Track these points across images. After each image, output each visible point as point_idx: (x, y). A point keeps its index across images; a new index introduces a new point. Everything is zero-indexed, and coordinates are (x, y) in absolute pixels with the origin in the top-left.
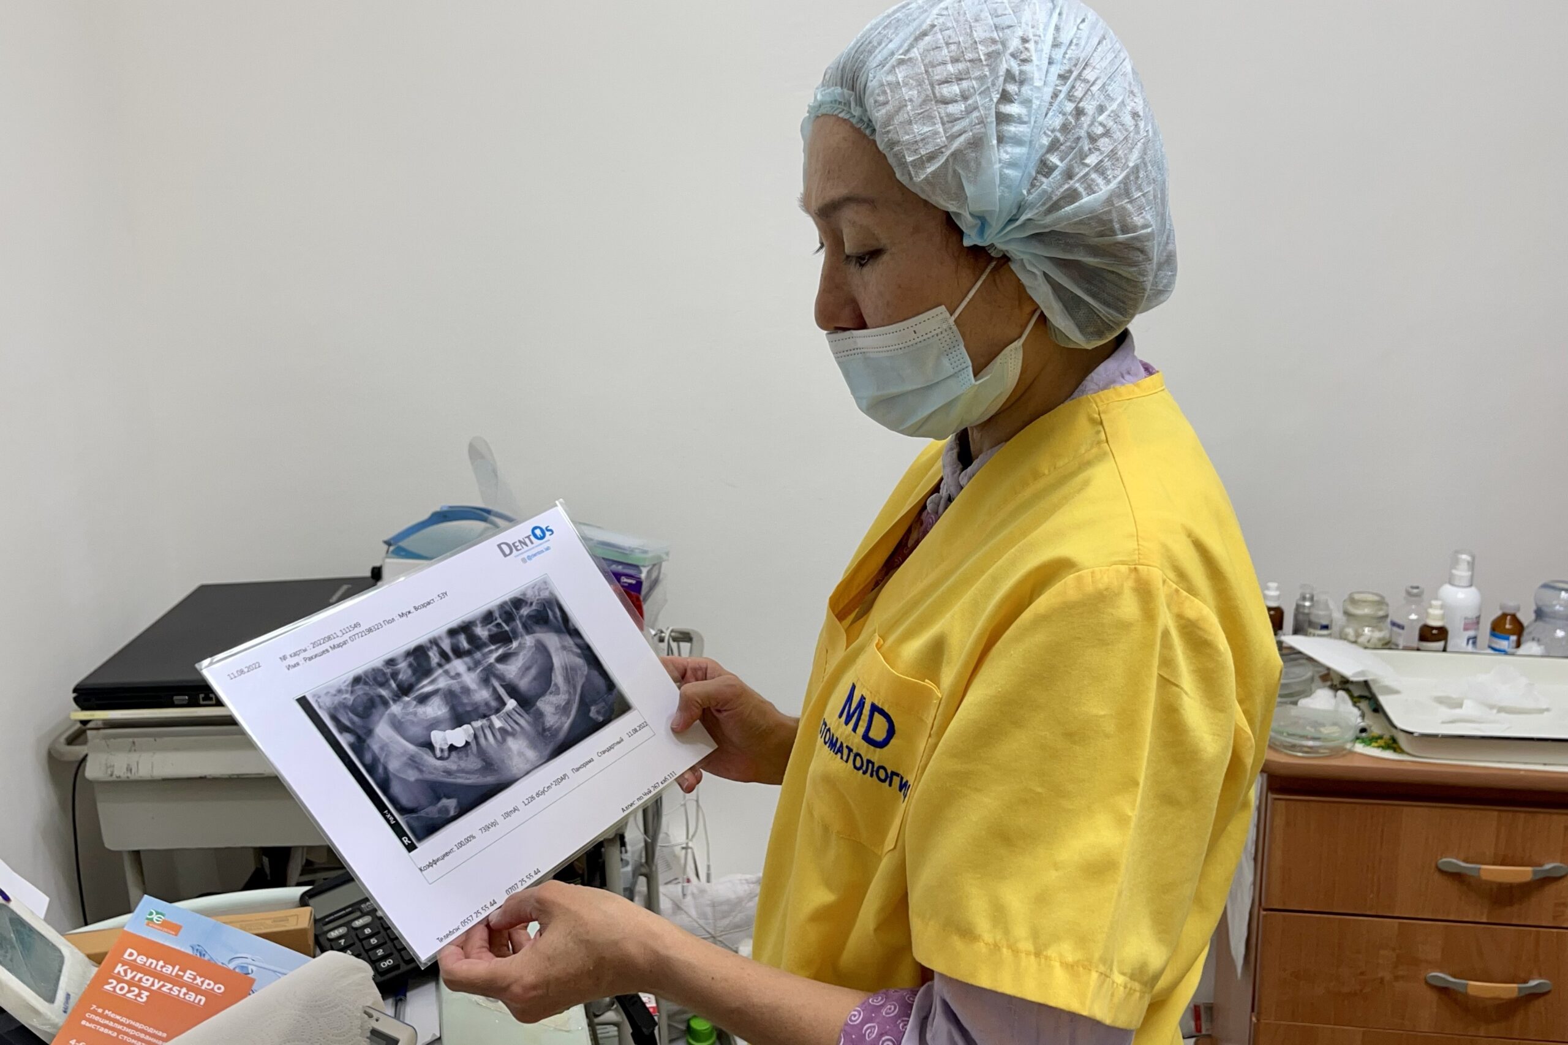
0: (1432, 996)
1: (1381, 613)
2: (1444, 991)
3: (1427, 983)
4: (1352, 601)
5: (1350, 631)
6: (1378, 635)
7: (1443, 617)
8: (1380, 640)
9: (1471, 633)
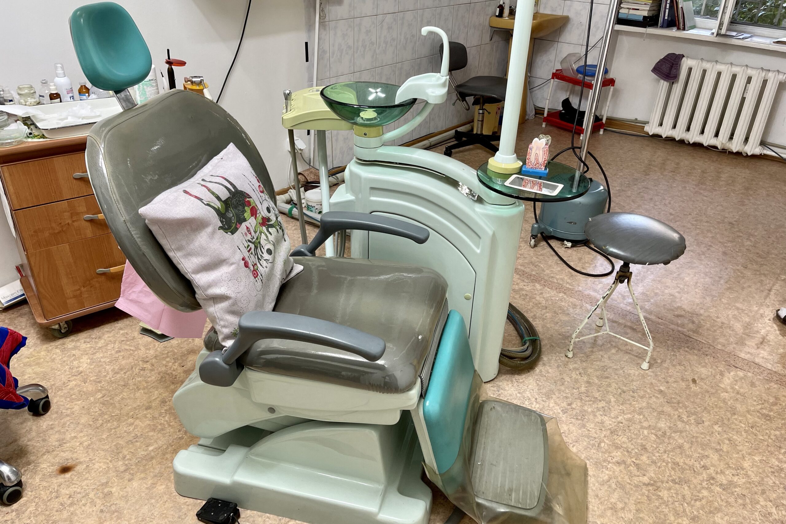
0: (88, 224)
1: (32, 91)
2: (91, 221)
3: (85, 220)
4: (19, 89)
5: (22, 101)
6: (33, 100)
7: (56, 89)
8: (35, 102)
9: (71, 95)
